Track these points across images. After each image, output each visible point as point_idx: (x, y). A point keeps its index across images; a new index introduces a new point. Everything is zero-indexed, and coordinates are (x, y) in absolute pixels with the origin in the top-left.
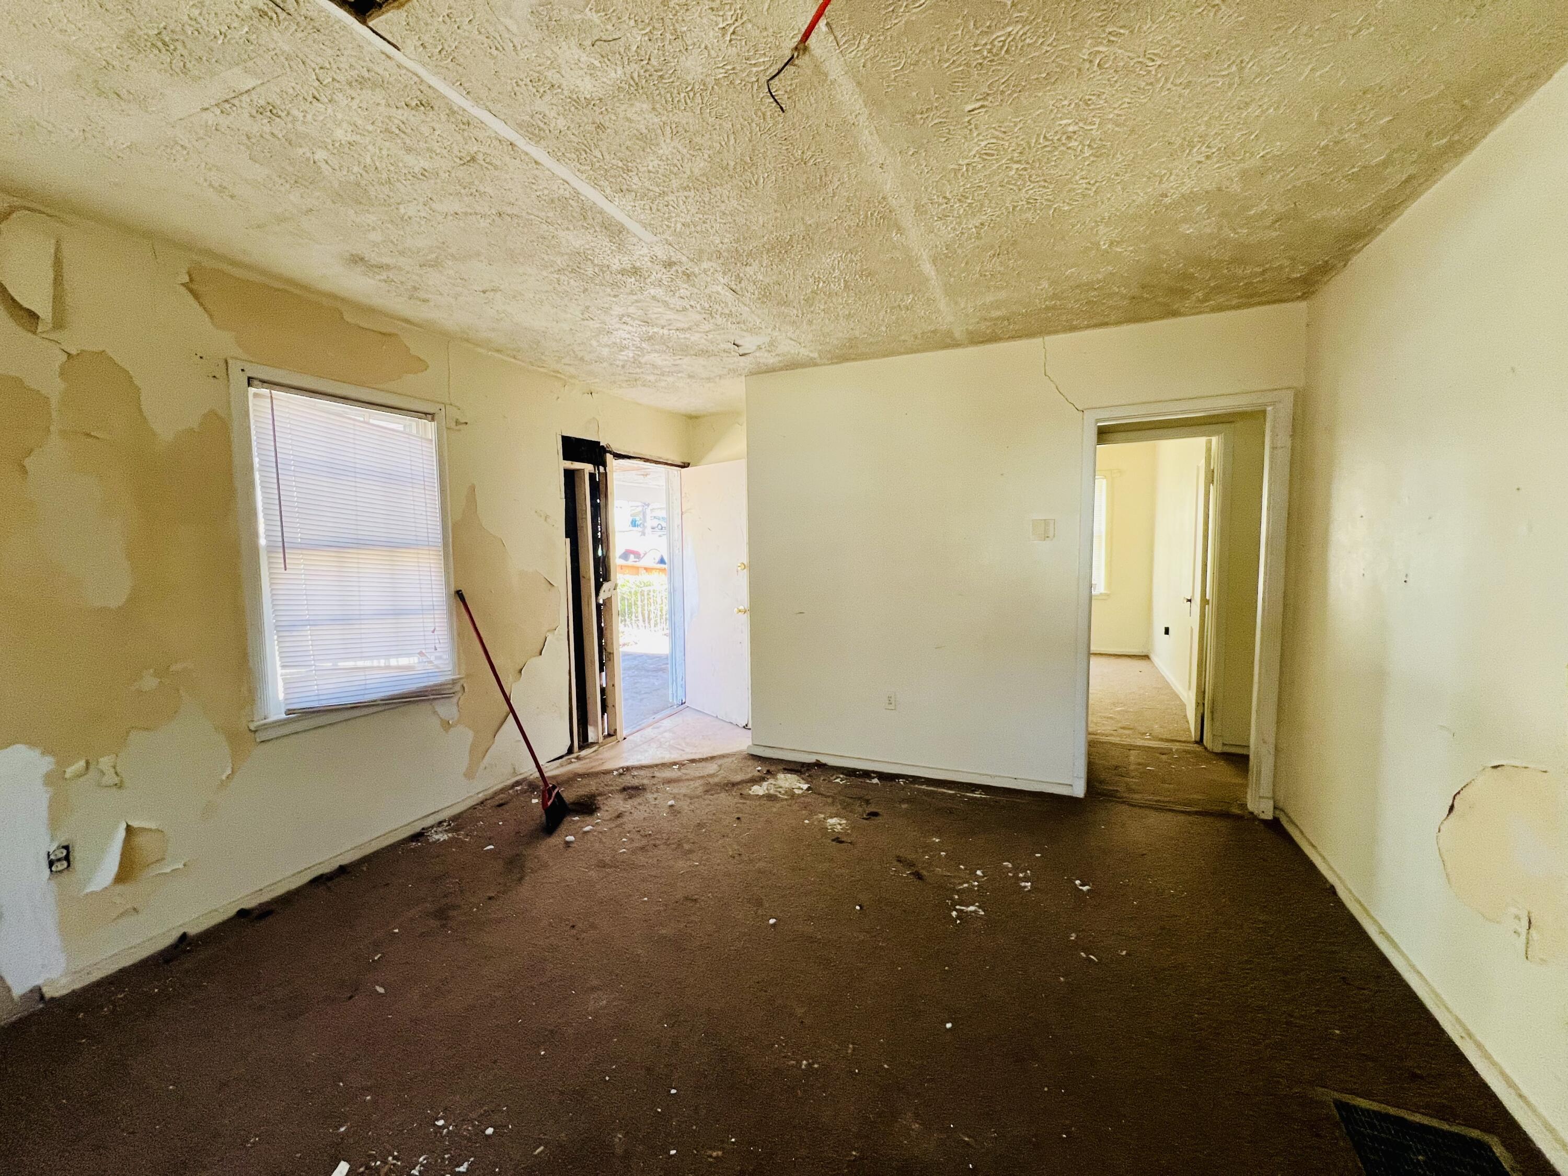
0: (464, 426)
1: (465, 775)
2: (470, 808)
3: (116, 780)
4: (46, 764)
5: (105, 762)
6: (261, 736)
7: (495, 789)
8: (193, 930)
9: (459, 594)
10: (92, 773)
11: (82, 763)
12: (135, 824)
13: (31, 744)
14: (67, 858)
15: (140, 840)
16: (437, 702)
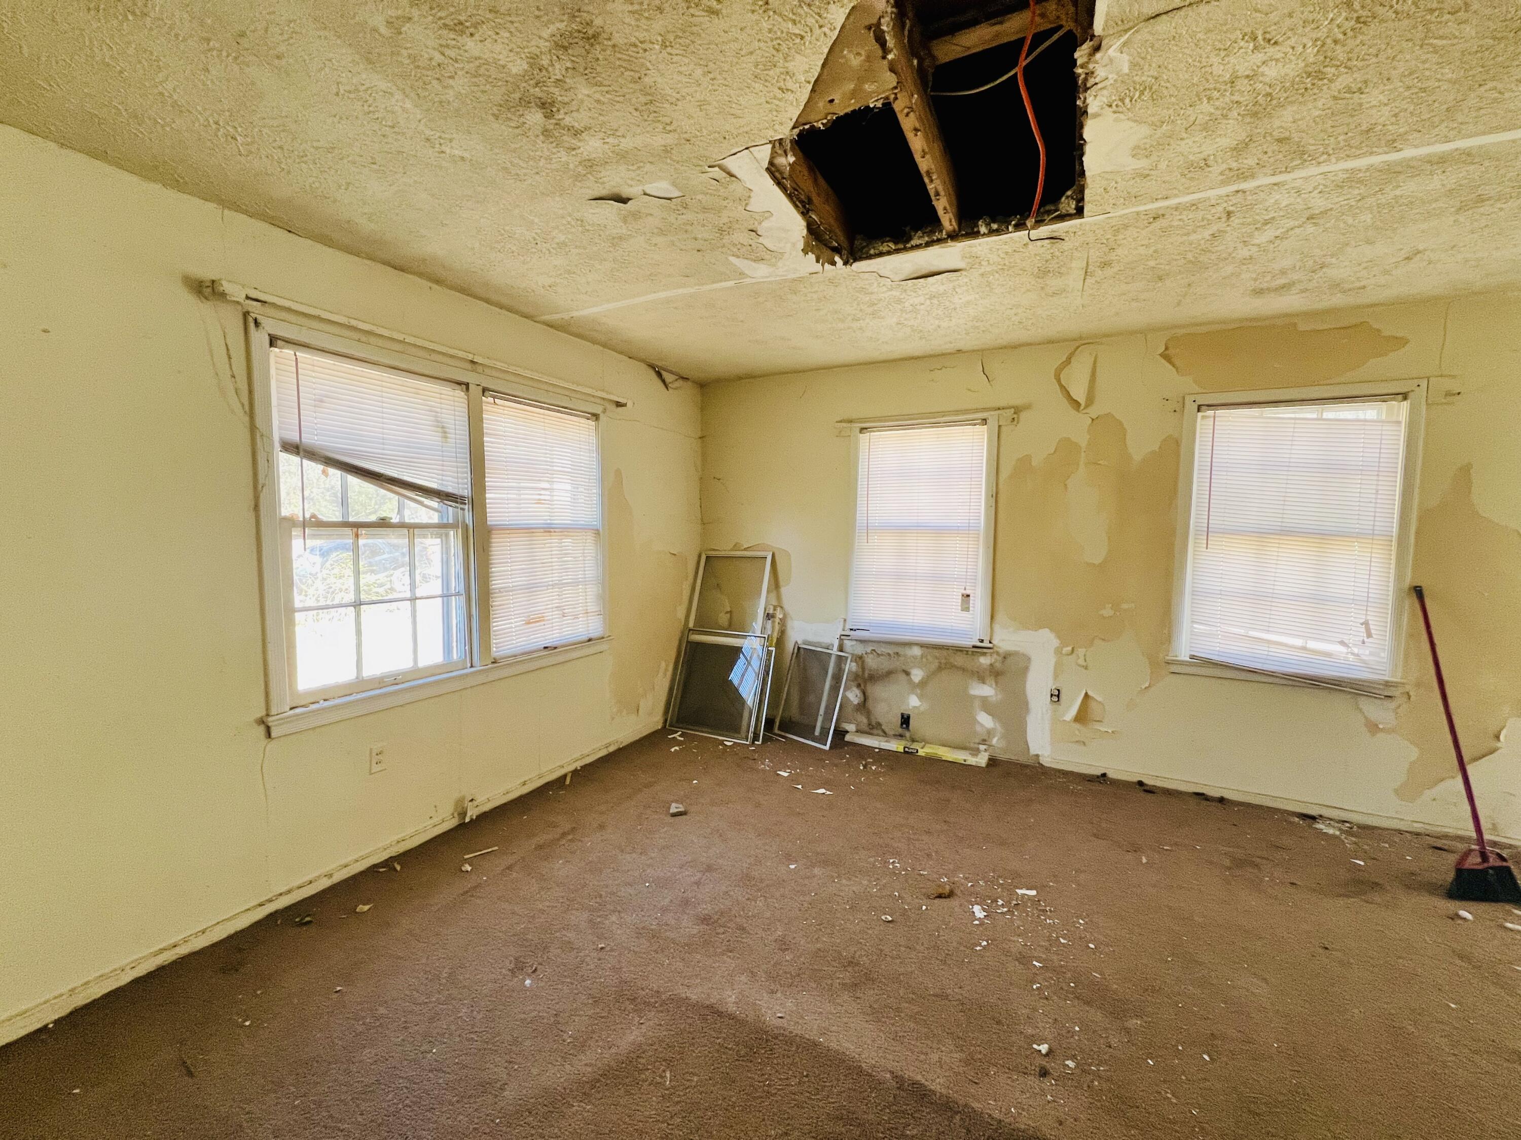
0: (1457, 397)
1: (1396, 791)
2: (1395, 830)
3: (1084, 664)
4: (1056, 642)
5: (1081, 652)
6: (1174, 668)
7: (1446, 830)
8: (1112, 775)
9: (1418, 592)
10: (1074, 655)
11: (1070, 648)
12: (1090, 693)
13: (1051, 630)
14: (1058, 696)
15: (1093, 705)
16: (1363, 698)
